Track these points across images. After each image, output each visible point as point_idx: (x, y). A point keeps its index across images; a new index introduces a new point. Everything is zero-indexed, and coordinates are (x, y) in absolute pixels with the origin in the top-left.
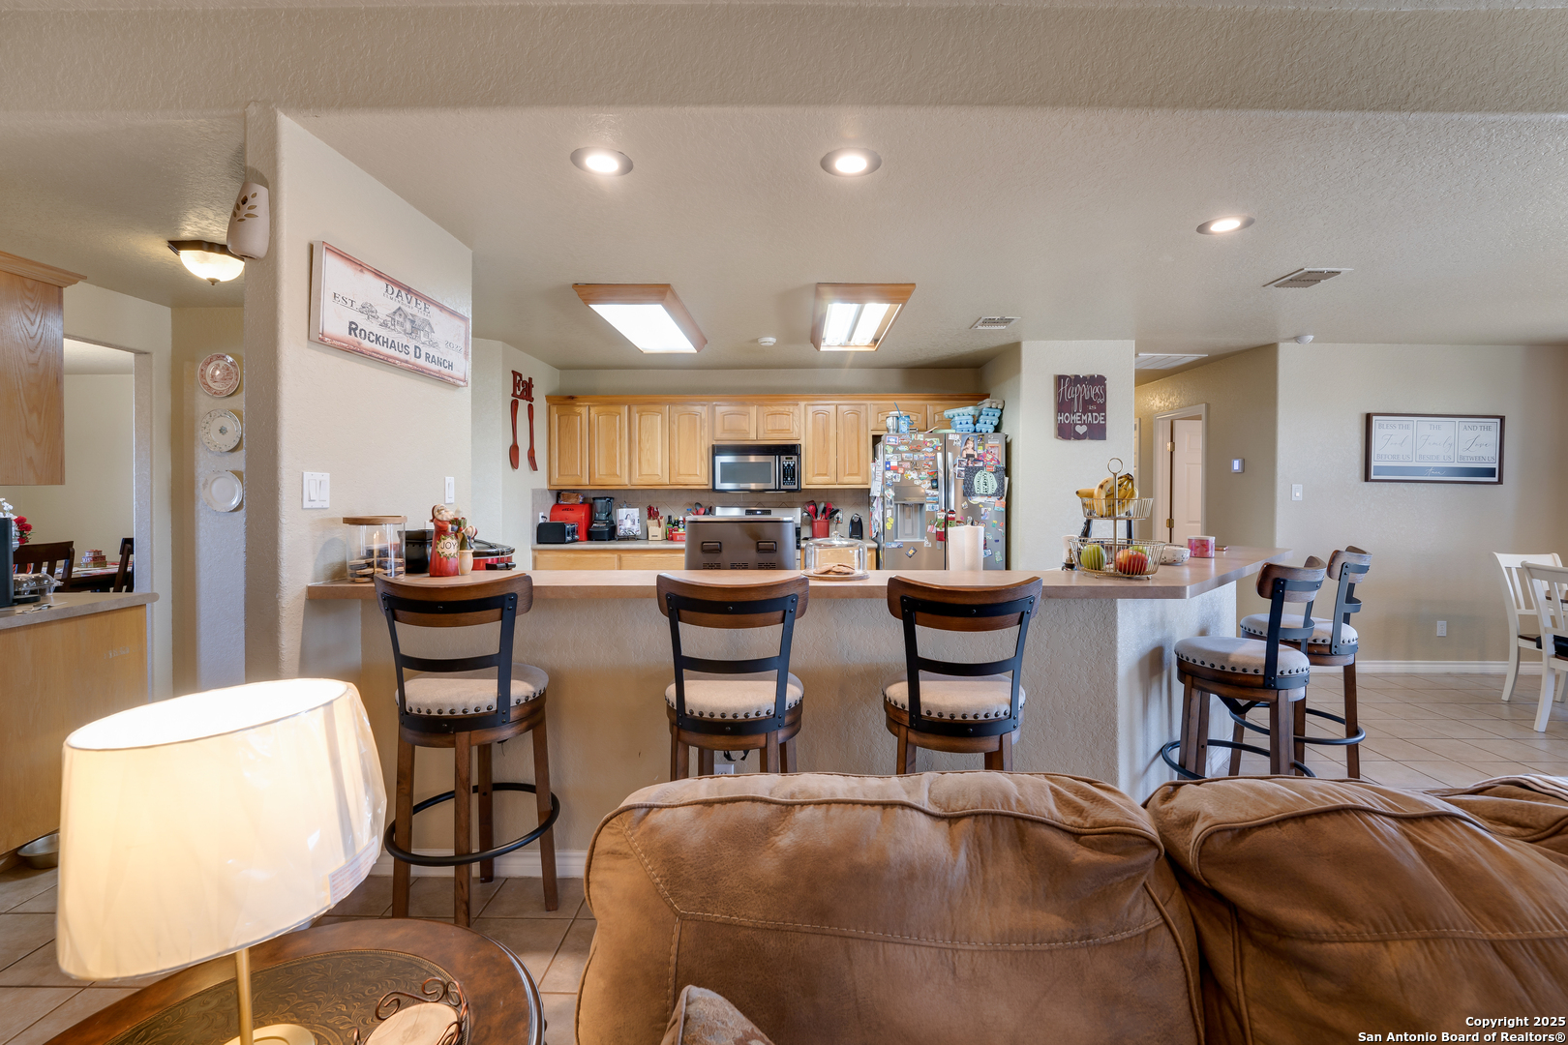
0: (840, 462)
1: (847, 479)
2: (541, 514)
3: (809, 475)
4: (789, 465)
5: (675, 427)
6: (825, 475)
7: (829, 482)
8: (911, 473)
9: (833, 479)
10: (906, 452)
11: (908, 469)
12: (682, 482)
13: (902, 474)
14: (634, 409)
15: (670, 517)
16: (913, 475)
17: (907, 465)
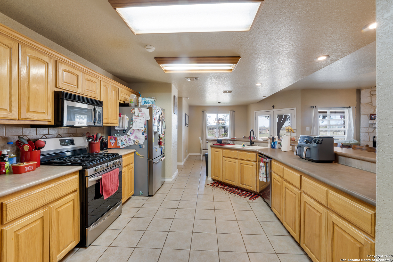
4: (99, 112)
6: (107, 118)
7: (108, 122)
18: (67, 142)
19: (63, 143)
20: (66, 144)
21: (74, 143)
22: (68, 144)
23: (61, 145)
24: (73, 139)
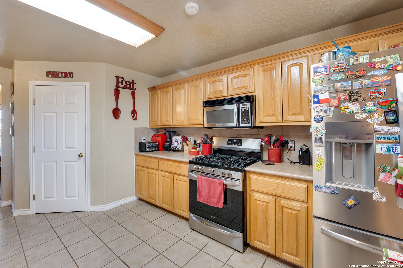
0: (285, 105)
1: (290, 118)
2: (142, 139)
3: (261, 116)
4: (245, 110)
5: (189, 95)
6: (273, 115)
7: (277, 120)
8: (350, 105)
9: (279, 118)
10: (342, 80)
11: (344, 101)
12: (194, 123)
13: (336, 107)
14: (174, 88)
15: (195, 141)
16: (355, 108)
17: (344, 96)
18: (235, 142)
19: (230, 142)
20: (233, 144)
21: (241, 144)
22: (234, 144)
23: (228, 143)
24: (242, 140)
